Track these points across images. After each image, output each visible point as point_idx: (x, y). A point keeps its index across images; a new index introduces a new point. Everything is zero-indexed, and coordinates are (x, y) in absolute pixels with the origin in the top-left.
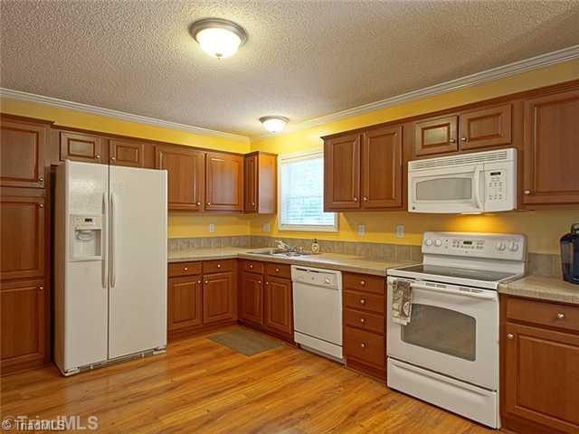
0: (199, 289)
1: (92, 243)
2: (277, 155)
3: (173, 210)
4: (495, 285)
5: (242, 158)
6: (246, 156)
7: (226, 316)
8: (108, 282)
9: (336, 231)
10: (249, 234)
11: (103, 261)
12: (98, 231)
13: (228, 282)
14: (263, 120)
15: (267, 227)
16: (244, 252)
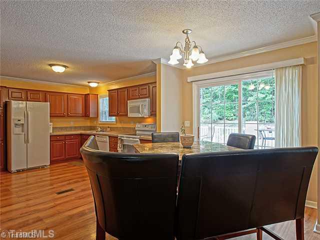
0: (64, 145)
1: (21, 128)
2: (98, 95)
3: (52, 116)
4: (138, 137)
5: (84, 96)
6: (85, 95)
7: (75, 156)
8: (27, 141)
9: (115, 123)
10: (89, 125)
11: (25, 135)
12: (23, 124)
13: (76, 143)
14: (89, 82)
15: (95, 122)
16: (83, 132)
